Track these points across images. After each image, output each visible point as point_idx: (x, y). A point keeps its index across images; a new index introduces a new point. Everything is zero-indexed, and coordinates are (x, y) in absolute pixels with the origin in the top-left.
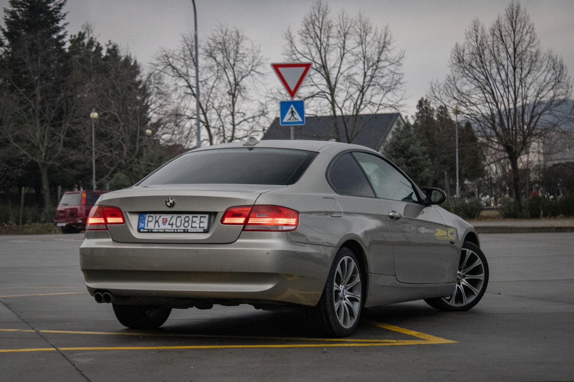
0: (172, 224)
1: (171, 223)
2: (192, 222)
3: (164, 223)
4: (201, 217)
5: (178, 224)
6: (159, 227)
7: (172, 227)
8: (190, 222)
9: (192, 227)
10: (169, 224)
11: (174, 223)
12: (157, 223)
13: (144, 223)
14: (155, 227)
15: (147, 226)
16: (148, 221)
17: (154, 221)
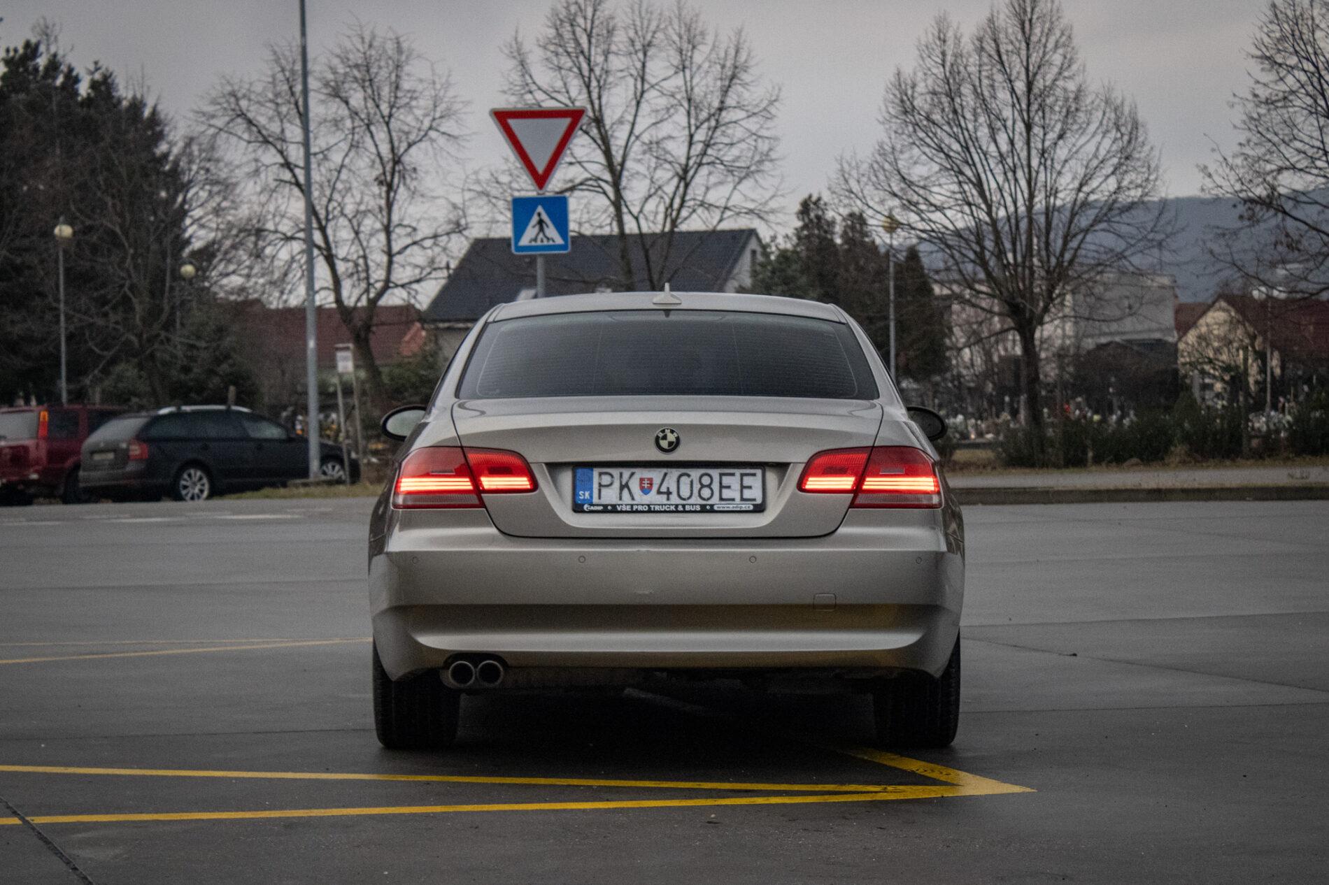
0: (668, 493)
1: (664, 489)
2: (721, 487)
3: (645, 491)
4: (742, 475)
5: (685, 492)
6: (633, 499)
7: (668, 499)
8: (716, 486)
9: (721, 499)
10: (659, 492)
11: (673, 489)
12: (625, 491)
13: (591, 490)
14: (621, 499)
15: (600, 498)
16: (600, 485)
17: (617, 485)
